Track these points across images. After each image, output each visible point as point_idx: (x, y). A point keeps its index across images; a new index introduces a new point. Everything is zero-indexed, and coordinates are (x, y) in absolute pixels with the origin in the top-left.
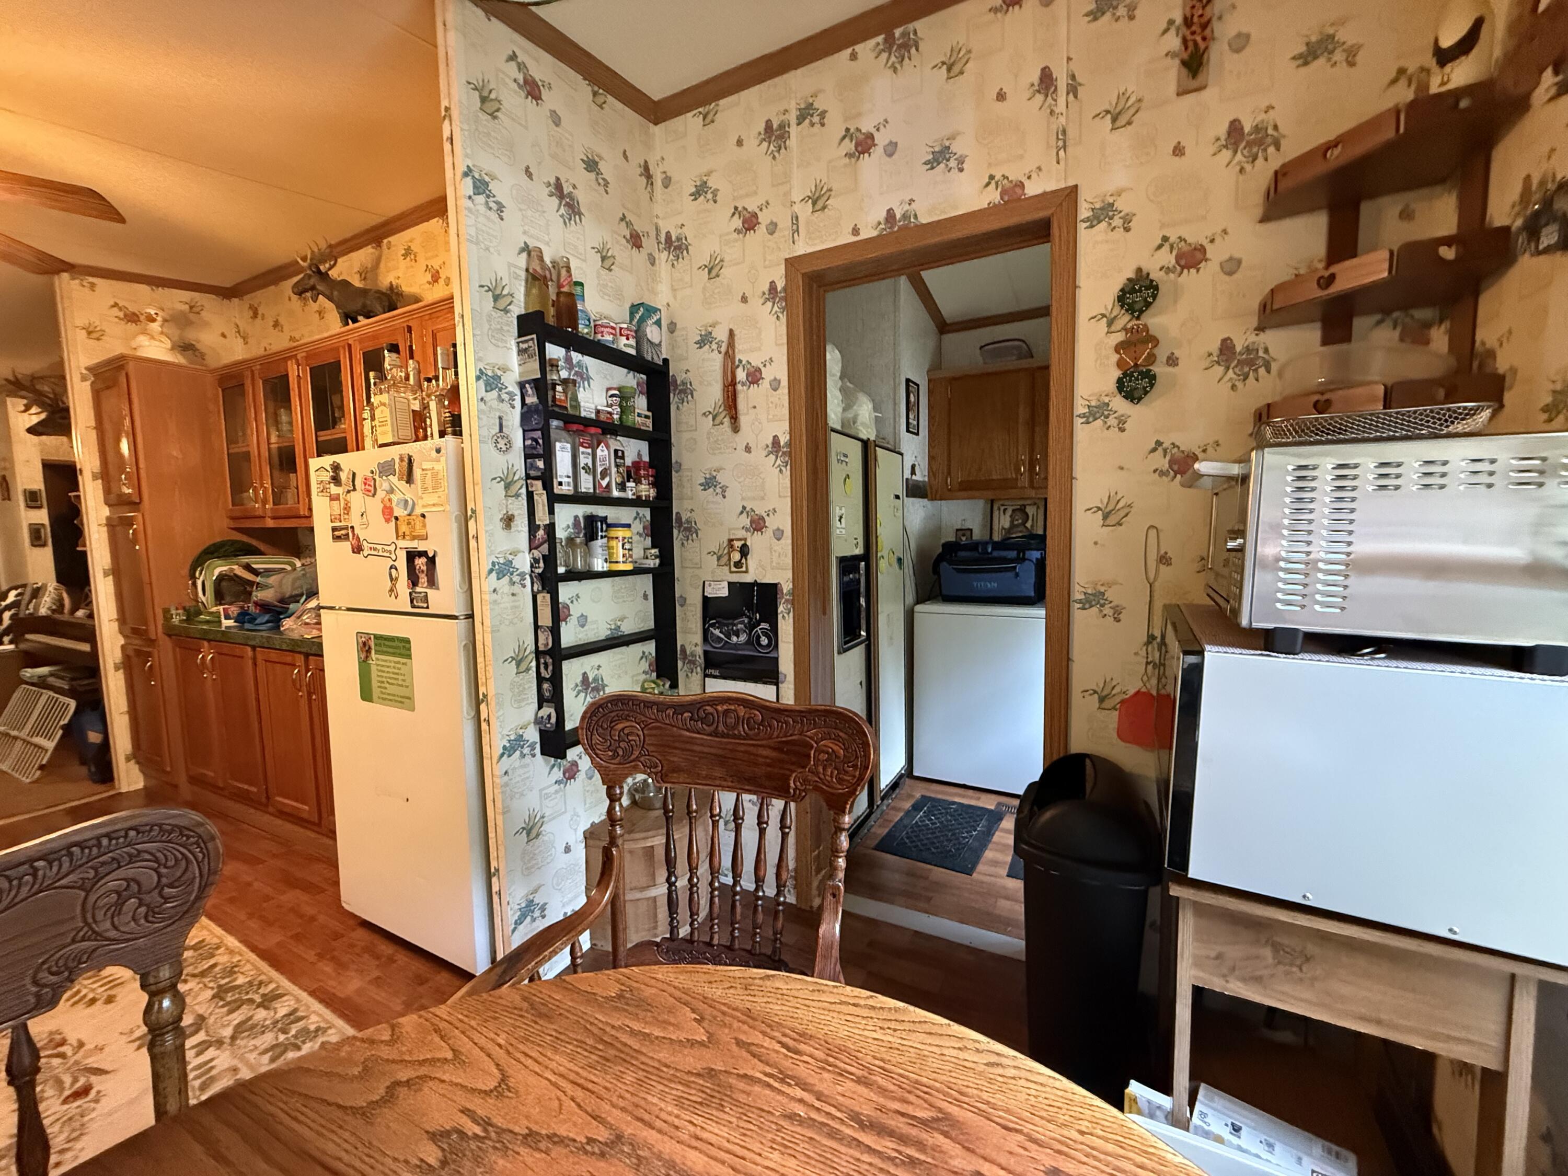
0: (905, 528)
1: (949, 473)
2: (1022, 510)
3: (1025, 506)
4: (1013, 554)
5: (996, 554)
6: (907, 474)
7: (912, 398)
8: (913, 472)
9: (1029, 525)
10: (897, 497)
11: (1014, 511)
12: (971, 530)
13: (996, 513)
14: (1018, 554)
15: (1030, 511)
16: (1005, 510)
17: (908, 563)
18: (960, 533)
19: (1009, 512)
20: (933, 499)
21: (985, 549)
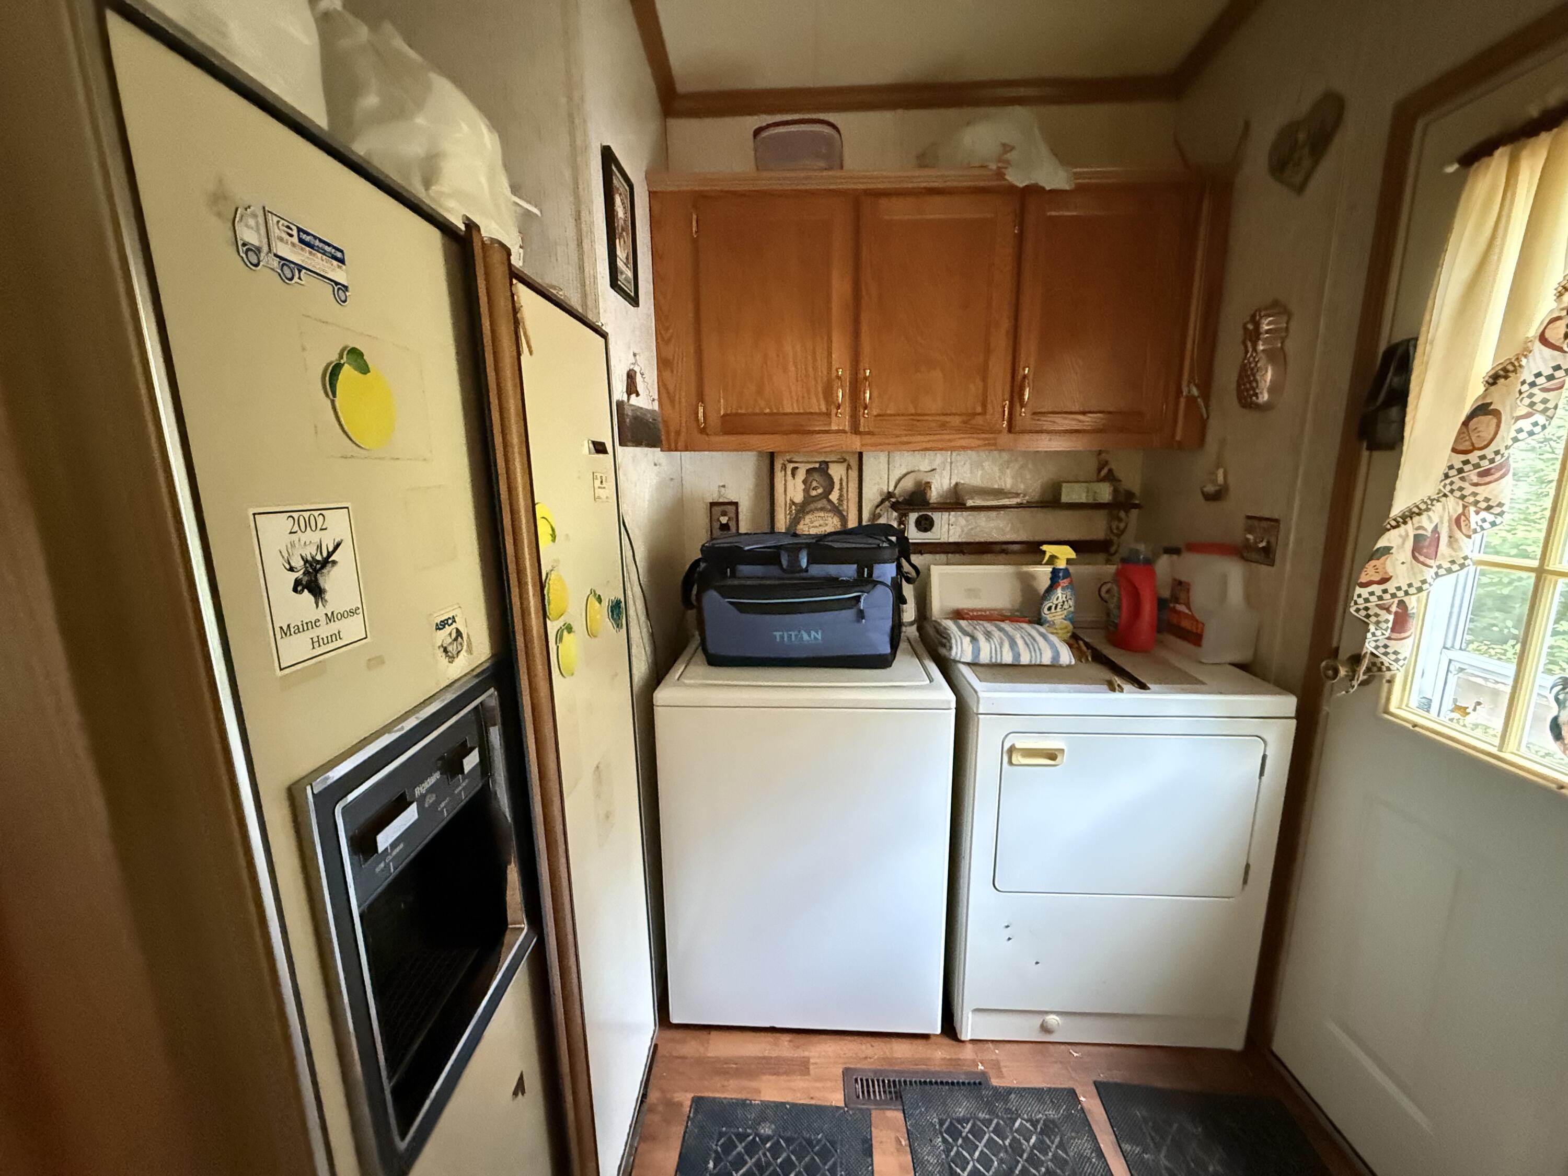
0: (622, 523)
1: (701, 398)
2: (822, 469)
3: (827, 463)
4: (848, 571)
5: (818, 570)
6: (620, 392)
7: (620, 212)
8: (632, 389)
9: (834, 497)
10: (599, 448)
11: (809, 471)
12: (736, 504)
13: (779, 476)
14: (860, 572)
15: (837, 472)
16: (794, 470)
17: (636, 609)
18: (717, 510)
19: (801, 474)
20: (671, 448)
21: (795, 561)
